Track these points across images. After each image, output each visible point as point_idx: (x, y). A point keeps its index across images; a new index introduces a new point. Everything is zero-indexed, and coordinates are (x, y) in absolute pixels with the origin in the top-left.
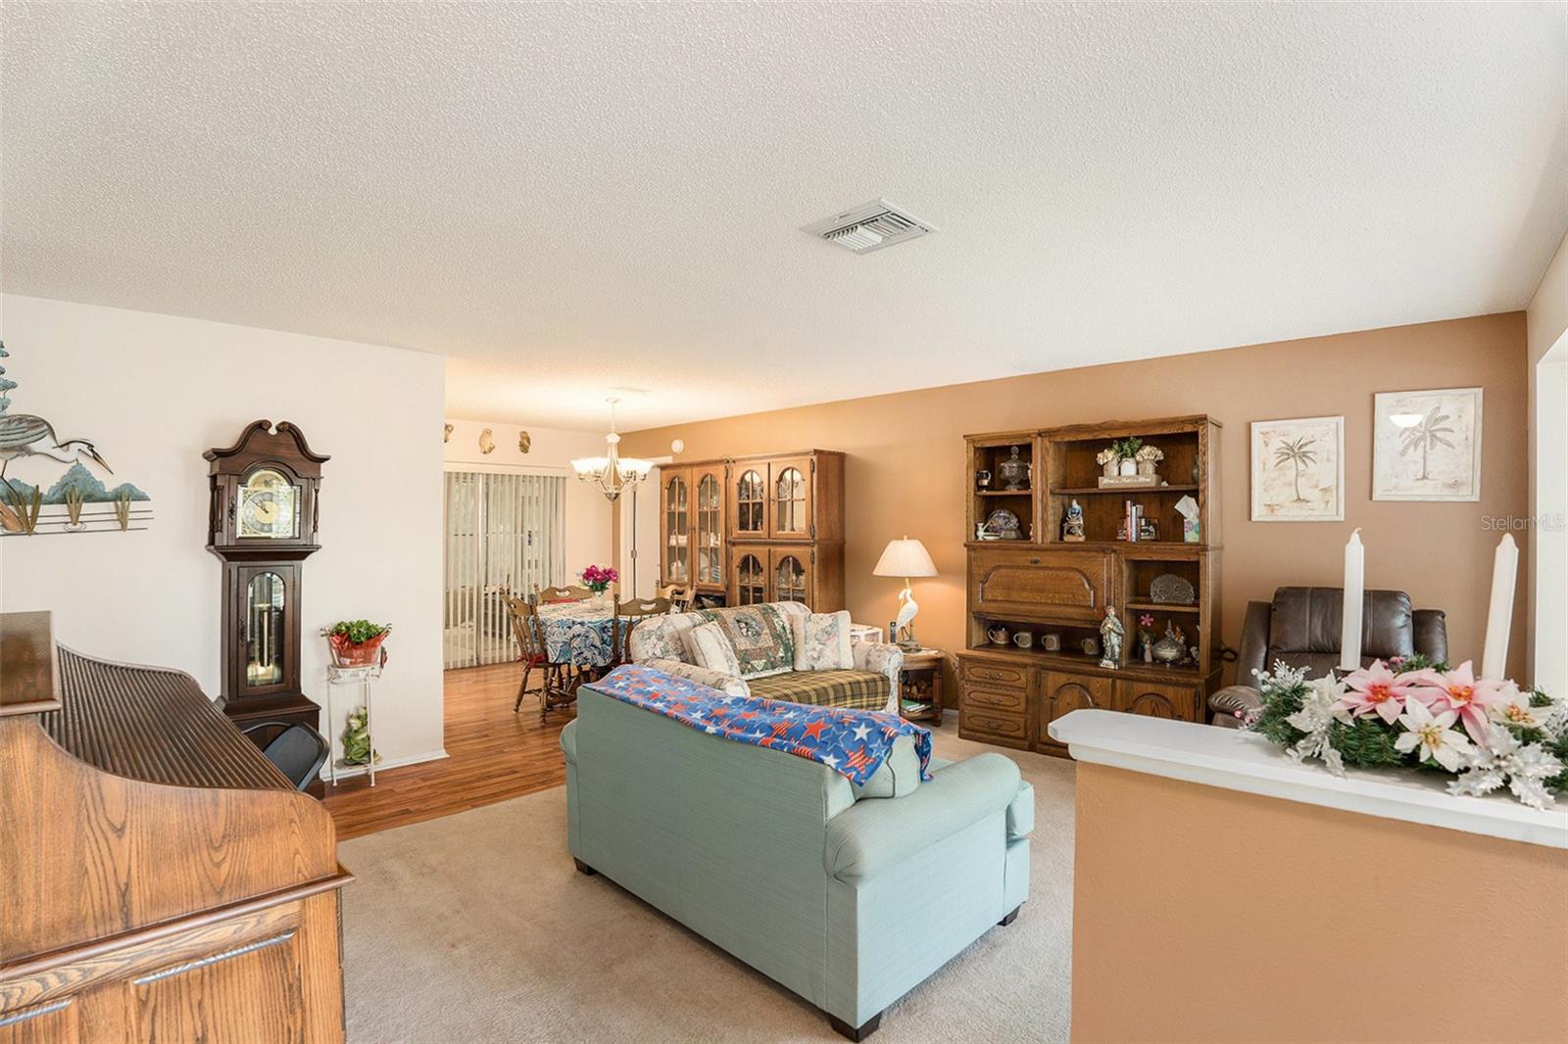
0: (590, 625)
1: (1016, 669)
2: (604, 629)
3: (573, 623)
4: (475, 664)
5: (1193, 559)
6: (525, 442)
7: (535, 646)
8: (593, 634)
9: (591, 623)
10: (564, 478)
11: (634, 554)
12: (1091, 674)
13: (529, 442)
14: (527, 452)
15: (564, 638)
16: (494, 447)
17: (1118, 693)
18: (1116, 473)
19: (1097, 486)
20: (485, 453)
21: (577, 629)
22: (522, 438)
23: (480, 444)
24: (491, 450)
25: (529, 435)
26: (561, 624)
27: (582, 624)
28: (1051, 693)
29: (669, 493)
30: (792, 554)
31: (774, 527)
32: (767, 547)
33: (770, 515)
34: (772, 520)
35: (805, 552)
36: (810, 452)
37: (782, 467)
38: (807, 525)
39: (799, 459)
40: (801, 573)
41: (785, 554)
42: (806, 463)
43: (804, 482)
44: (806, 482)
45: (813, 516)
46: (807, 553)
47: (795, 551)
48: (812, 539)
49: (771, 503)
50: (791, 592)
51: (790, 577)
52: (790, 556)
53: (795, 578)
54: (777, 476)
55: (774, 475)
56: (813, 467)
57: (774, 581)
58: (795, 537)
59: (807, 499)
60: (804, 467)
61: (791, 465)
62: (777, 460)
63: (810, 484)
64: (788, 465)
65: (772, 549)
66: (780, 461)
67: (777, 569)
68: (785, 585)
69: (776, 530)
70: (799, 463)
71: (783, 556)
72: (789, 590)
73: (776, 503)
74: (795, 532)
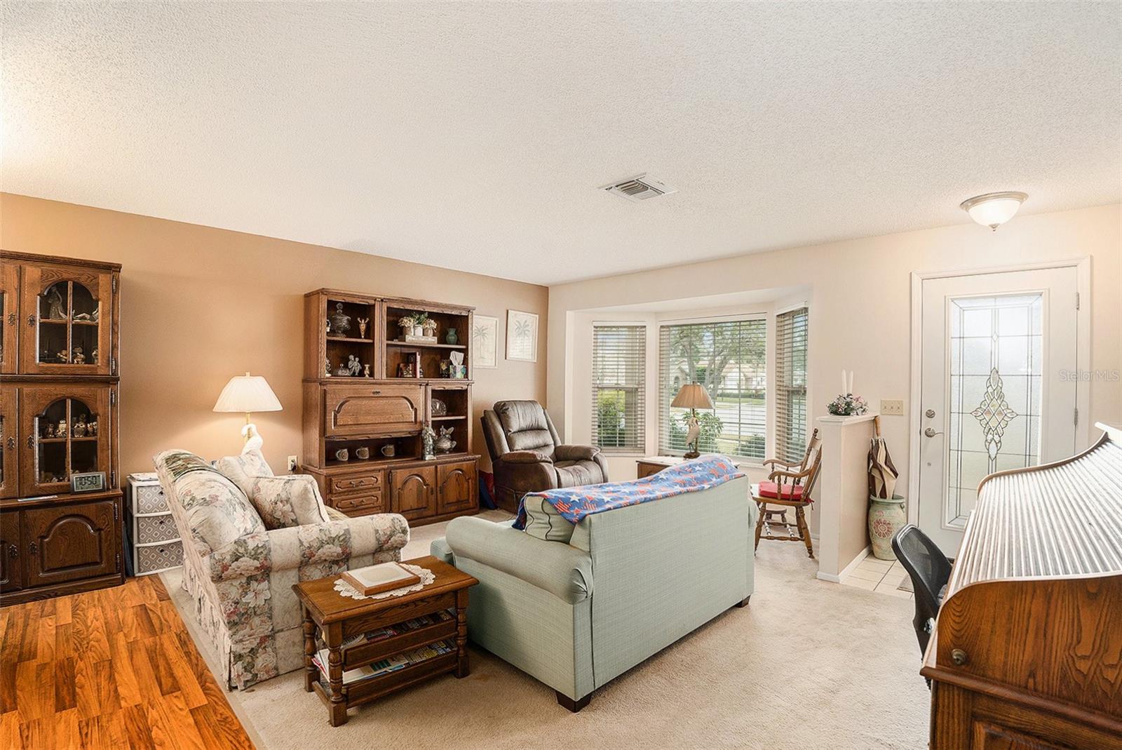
1: (373, 474)
5: (465, 387)
12: (421, 466)
17: (439, 474)
18: (413, 334)
19: (405, 341)
28: (399, 486)
30: (72, 395)
31: (34, 358)
32: (15, 386)
33: (21, 340)
34: (25, 349)
35: (99, 391)
36: (114, 267)
37: (54, 276)
38: (103, 357)
39: (90, 271)
40: (90, 418)
41: (57, 395)
42: (103, 279)
43: (100, 303)
44: (103, 302)
45: (114, 347)
46: (102, 393)
47: (79, 391)
48: (113, 374)
49: (25, 323)
50: (69, 445)
51: (67, 425)
52: (68, 397)
53: (78, 427)
54: (41, 287)
55: (32, 285)
56: (116, 286)
57: (33, 434)
58: (79, 372)
59: (102, 324)
60: (101, 283)
61: (71, 276)
62: (39, 264)
63: (109, 306)
64: (65, 276)
65: (27, 389)
66: (47, 267)
67: (37, 416)
68: (55, 437)
69: (38, 361)
70: (89, 277)
71: (54, 398)
72: (65, 443)
73: (38, 324)
74: (77, 366)
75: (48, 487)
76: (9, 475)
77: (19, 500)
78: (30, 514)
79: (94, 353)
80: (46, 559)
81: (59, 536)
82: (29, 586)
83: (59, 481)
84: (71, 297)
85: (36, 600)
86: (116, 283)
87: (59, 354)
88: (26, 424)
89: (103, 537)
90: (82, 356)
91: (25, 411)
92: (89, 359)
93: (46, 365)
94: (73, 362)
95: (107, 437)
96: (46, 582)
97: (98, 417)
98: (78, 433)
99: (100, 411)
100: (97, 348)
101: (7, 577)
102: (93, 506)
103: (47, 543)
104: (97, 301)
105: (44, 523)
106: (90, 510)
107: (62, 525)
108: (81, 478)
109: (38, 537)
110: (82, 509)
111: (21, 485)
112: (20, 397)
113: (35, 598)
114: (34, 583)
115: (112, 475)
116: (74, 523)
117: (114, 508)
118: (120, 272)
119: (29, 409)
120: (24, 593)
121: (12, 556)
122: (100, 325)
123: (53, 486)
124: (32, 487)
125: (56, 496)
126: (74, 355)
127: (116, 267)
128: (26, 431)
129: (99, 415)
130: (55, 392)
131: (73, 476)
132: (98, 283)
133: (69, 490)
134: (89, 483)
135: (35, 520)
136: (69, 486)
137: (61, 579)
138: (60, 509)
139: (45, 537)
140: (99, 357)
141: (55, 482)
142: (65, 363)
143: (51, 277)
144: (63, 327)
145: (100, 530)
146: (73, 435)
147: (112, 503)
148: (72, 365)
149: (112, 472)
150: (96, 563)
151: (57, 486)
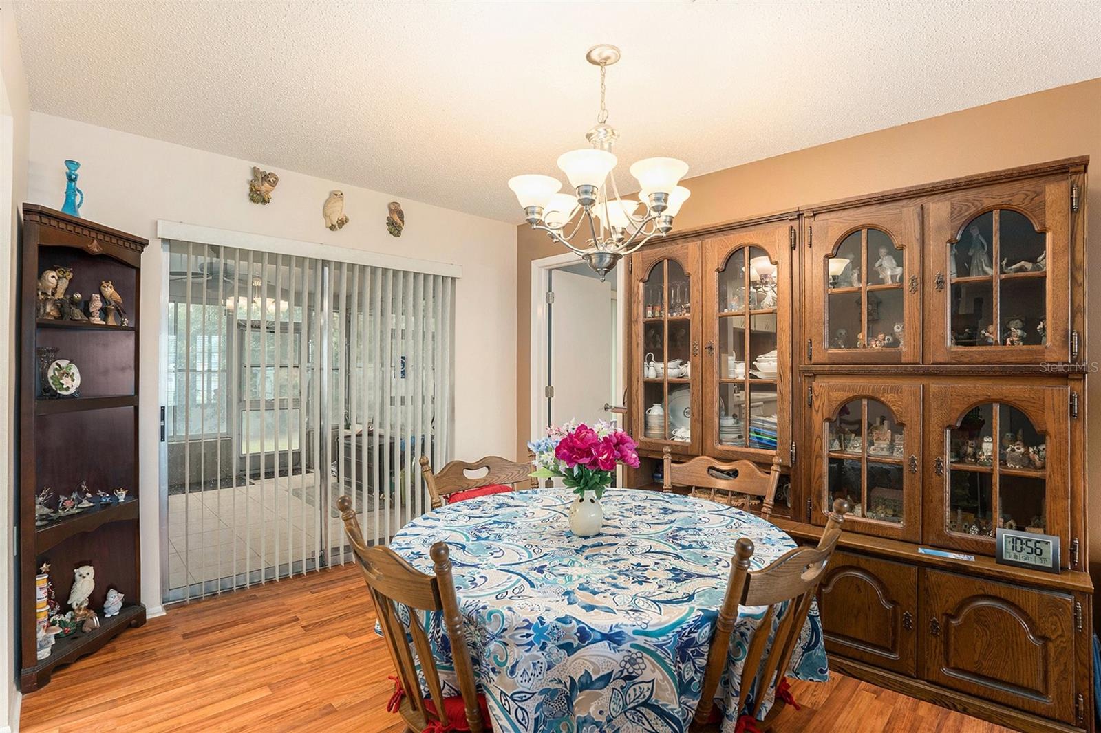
0: (641, 640)
2: (684, 649)
3: (584, 635)
4: (318, 568)
6: (396, 218)
7: (442, 677)
8: (651, 672)
9: (644, 633)
10: (453, 279)
11: (549, 392)
13: (401, 218)
14: (398, 234)
15: (545, 681)
16: (347, 220)
20: (332, 228)
21: (598, 657)
22: (391, 210)
23: (325, 215)
24: (342, 223)
25: (402, 208)
26: (538, 633)
27: (614, 638)
29: (646, 289)
30: (1002, 397)
31: (944, 338)
32: (920, 382)
33: (926, 313)
34: (932, 325)
35: (1048, 392)
36: (1072, 165)
37: (969, 207)
38: (1055, 330)
39: (1029, 186)
40: (1035, 437)
41: (977, 396)
42: (1055, 193)
43: (1049, 236)
44: (1054, 233)
45: (1076, 311)
46: (1056, 396)
47: (1014, 390)
48: (1073, 362)
49: (931, 287)
50: (996, 480)
51: (994, 446)
52: (996, 401)
53: (1013, 450)
54: (952, 230)
55: (940, 228)
56: (1078, 199)
57: (942, 453)
58: (1012, 359)
59: (1053, 272)
60: (1049, 200)
61: (997, 201)
62: (948, 196)
63: (1064, 238)
64: (987, 203)
65: (935, 386)
66: (959, 196)
67: (949, 427)
68: (976, 463)
69: (949, 343)
70: (1027, 196)
71: (973, 400)
72: (989, 475)
73: (949, 286)
74: (1012, 348)
75: (963, 539)
76: (910, 510)
77: (920, 550)
78: (933, 575)
79: (1041, 326)
80: (952, 649)
81: (975, 625)
82: (926, 679)
83: (981, 532)
84: (998, 235)
85: (934, 703)
86: (1079, 194)
87: (983, 332)
88: (934, 438)
89: (1052, 652)
90: (1020, 332)
91: (932, 421)
92: (1033, 336)
93: (961, 349)
94: (1004, 343)
95: (1064, 476)
96: (950, 683)
97: (1048, 438)
98: (1013, 460)
99: (1051, 427)
100: (1045, 319)
101: (898, 652)
102: (1033, 594)
103: (958, 628)
104: (1043, 234)
105: (951, 596)
106: (1031, 599)
107: (983, 608)
108: (1015, 540)
109: (943, 614)
110: (1017, 594)
111: (925, 527)
112: (926, 398)
113: (935, 700)
114: (933, 678)
115: (1073, 545)
116: (999, 611)
117: (1076, 610)
118: (1085, 171)
119: (936, 418)
120: (919, 685)
121: (905, 627)
122: (1049, 275)
123: (971, 540)
124: (940, 534)
125: (972, 558)
126: (1005, 331)
127: (1078, 165)
128: (934, 449)
129: (1049, 434)
130: (975, 392)
131: (1004, 535)
132: (1044, 201)
133: (993, 552)
134: (1030, 550)
135: (939, 586)
136: (993, 545)
137: (975, 691)
138: (978, 582)
139: (955, 617)
140: (1048, 332)
141: (973, 534)
142: (991, 344)
143: (966, 211)
144: (987, 286)
145: (1045, 639)
146: (1003, 462)
147: (1070, 599)
148: (1001, 348)
149: (1072, 539)
150: (1037, 693)
151: (977, 542)
